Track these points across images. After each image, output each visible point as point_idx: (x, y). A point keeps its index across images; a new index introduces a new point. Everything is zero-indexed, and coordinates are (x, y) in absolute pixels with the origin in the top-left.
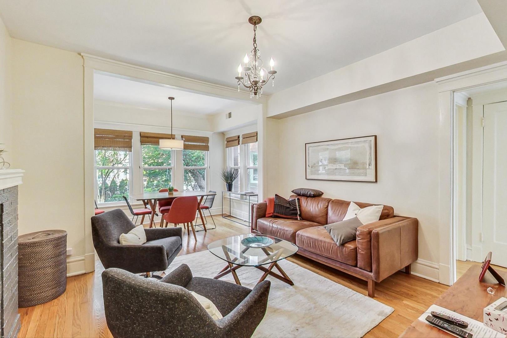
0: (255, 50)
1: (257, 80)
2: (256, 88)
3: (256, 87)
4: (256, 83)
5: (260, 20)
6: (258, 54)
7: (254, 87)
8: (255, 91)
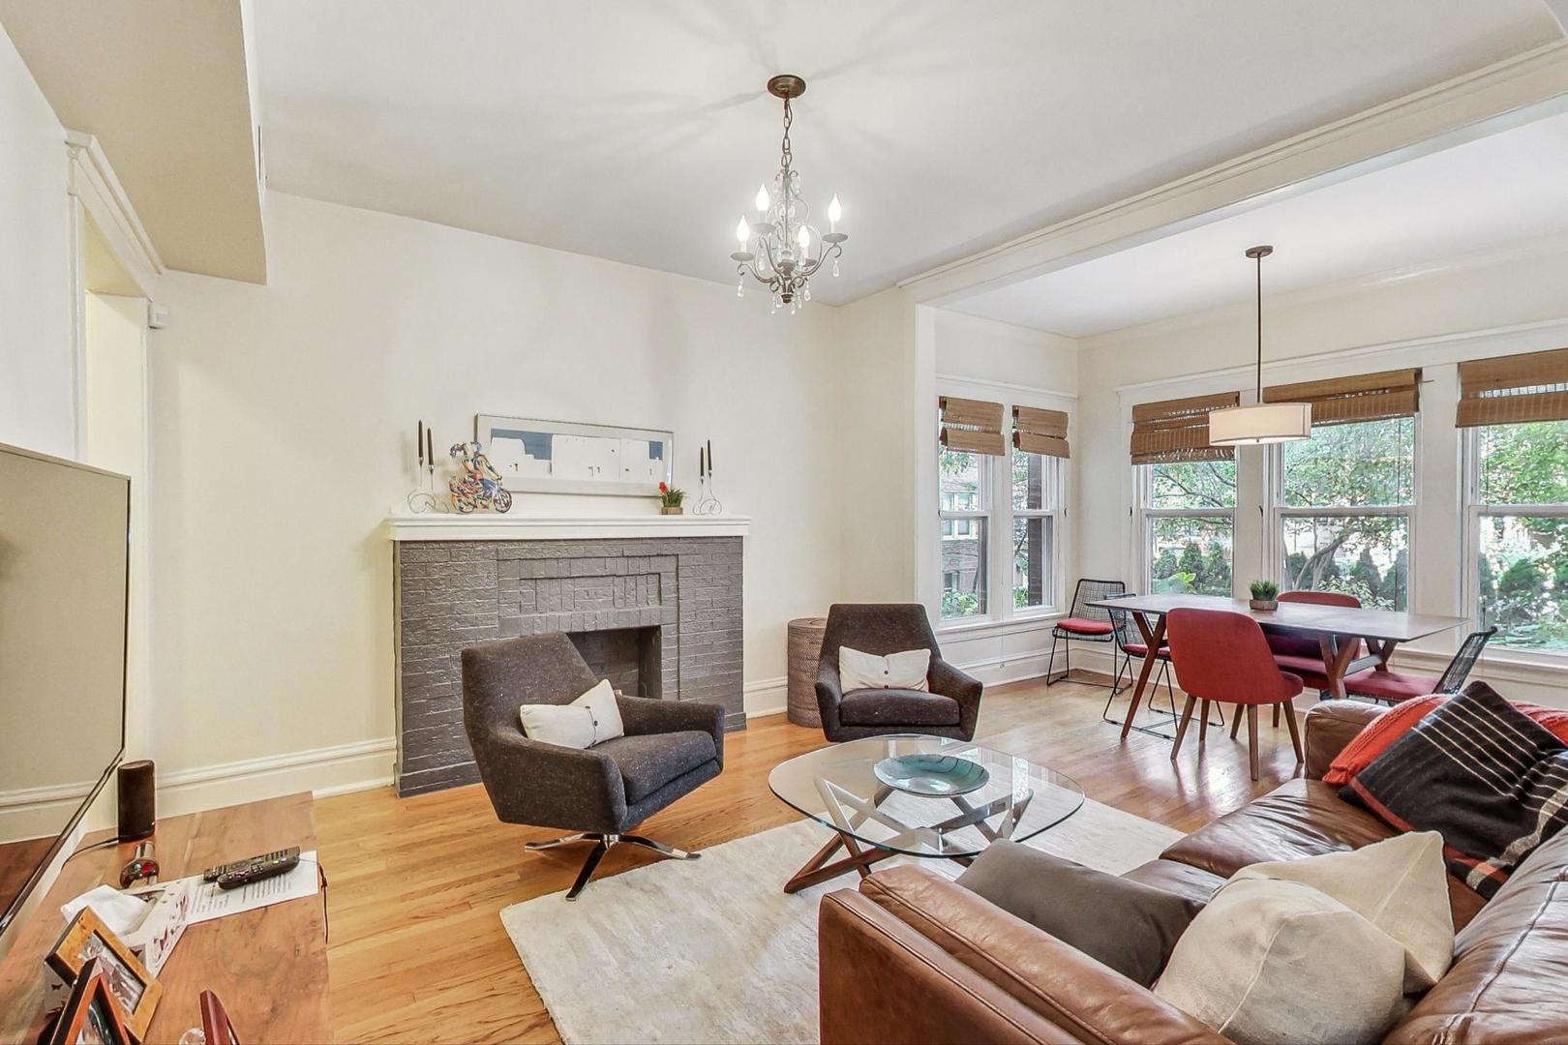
0: (787, 174)
1: (792, 258)
2: (788, 282)
3: (787, 279)
4: (788, 268)
5: (799, 86)
6: (796, 184)
7: (781, 281)
8: (784, 291)
